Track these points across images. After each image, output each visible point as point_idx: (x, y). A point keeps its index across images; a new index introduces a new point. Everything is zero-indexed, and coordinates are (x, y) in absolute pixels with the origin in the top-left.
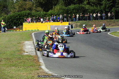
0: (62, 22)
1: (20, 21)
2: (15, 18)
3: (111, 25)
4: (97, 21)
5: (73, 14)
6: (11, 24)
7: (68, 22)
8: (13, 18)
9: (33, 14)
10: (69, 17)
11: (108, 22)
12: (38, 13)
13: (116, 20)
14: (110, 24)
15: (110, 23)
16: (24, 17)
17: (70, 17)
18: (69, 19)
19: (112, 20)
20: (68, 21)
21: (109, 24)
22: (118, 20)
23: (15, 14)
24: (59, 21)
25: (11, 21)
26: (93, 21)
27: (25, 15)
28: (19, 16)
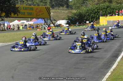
1: (97, 14)
2: (93, 11)
6: (88, 18)
8: (90, 12)
9: (112, 7)
12: (118, 5)
16: (102, 10)
23: (92, 7)
25: (88, 15)
27: (103, 8)
28: (97, 10)
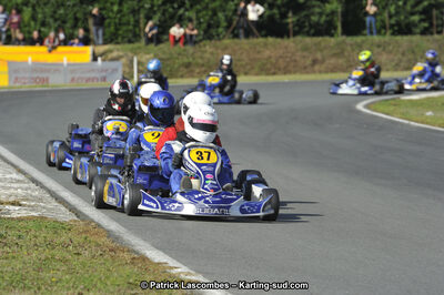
0: (54, 48)
3: (323, 67)
4: (244, 42)
5: (112, 4)
7: (89, 49)
10: (91, 21)
11: (306, 49)
13: (349, 40)
14: (315, 62)
15: (319, 56)
17: (100, 21)
18: (92, 28)
19: (327, 38)
20: (86, 41)
21: (309, 62)
22: (359, 39)
24: (40, 41)
26: (227, 41)
